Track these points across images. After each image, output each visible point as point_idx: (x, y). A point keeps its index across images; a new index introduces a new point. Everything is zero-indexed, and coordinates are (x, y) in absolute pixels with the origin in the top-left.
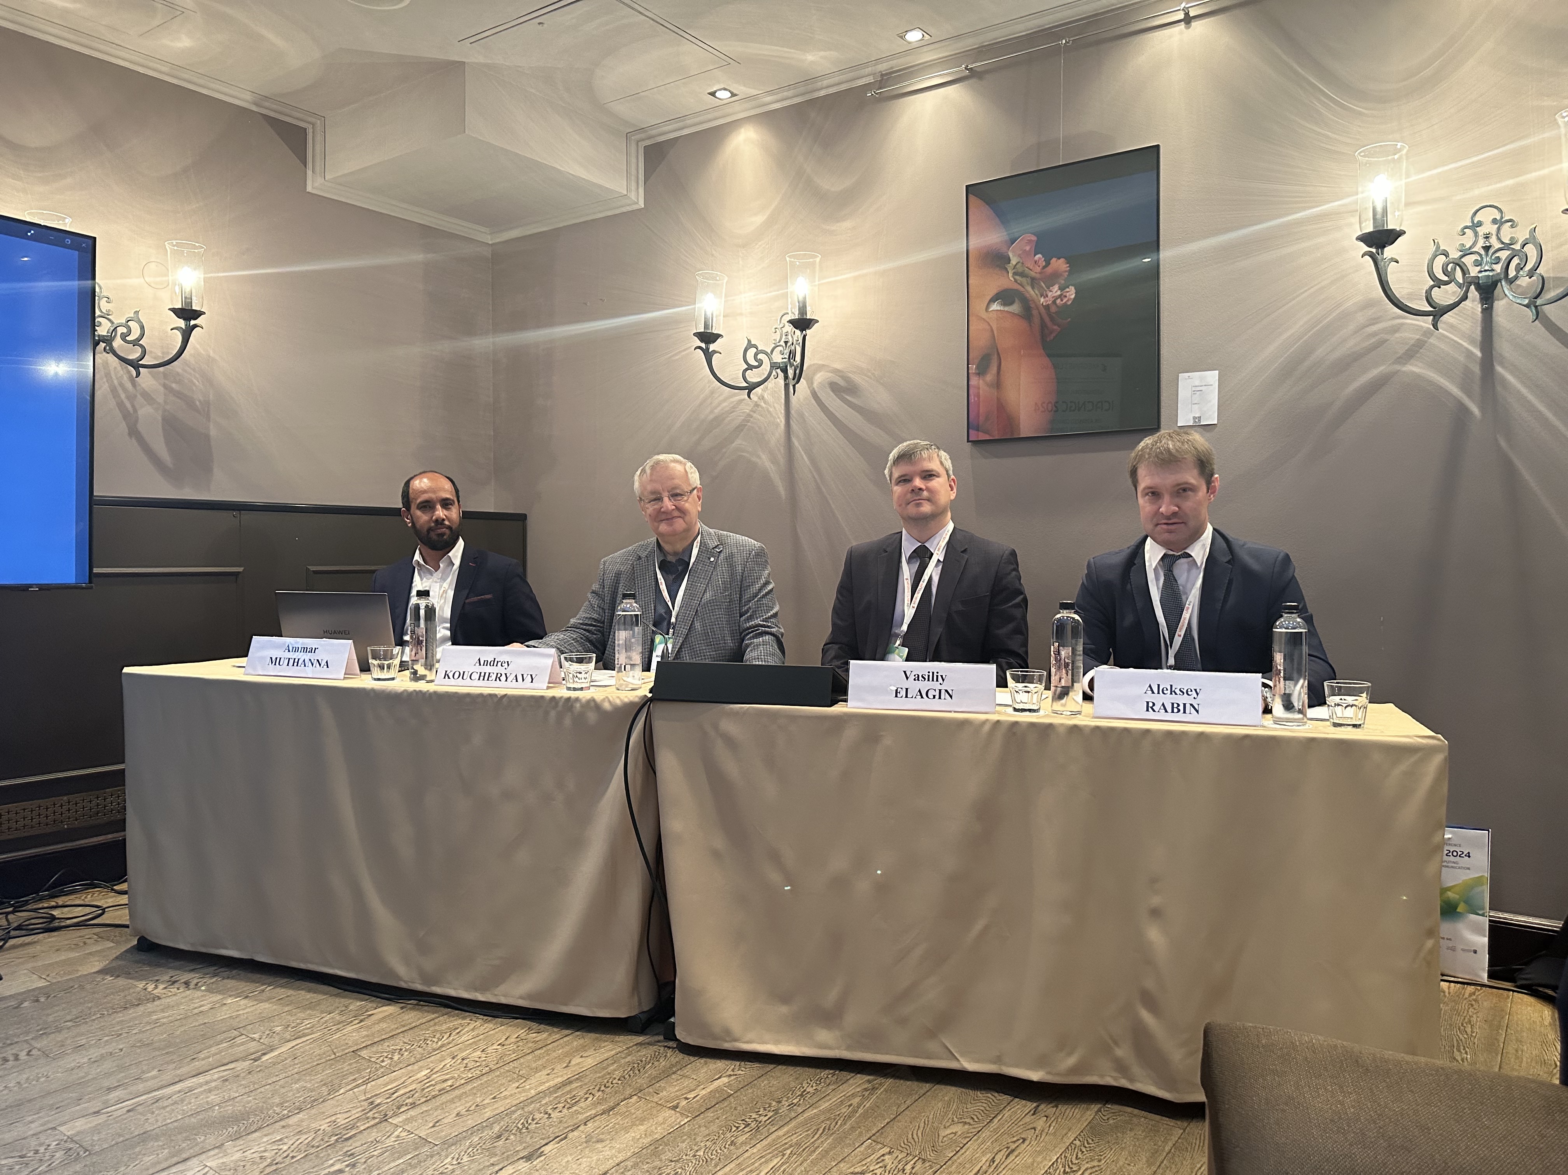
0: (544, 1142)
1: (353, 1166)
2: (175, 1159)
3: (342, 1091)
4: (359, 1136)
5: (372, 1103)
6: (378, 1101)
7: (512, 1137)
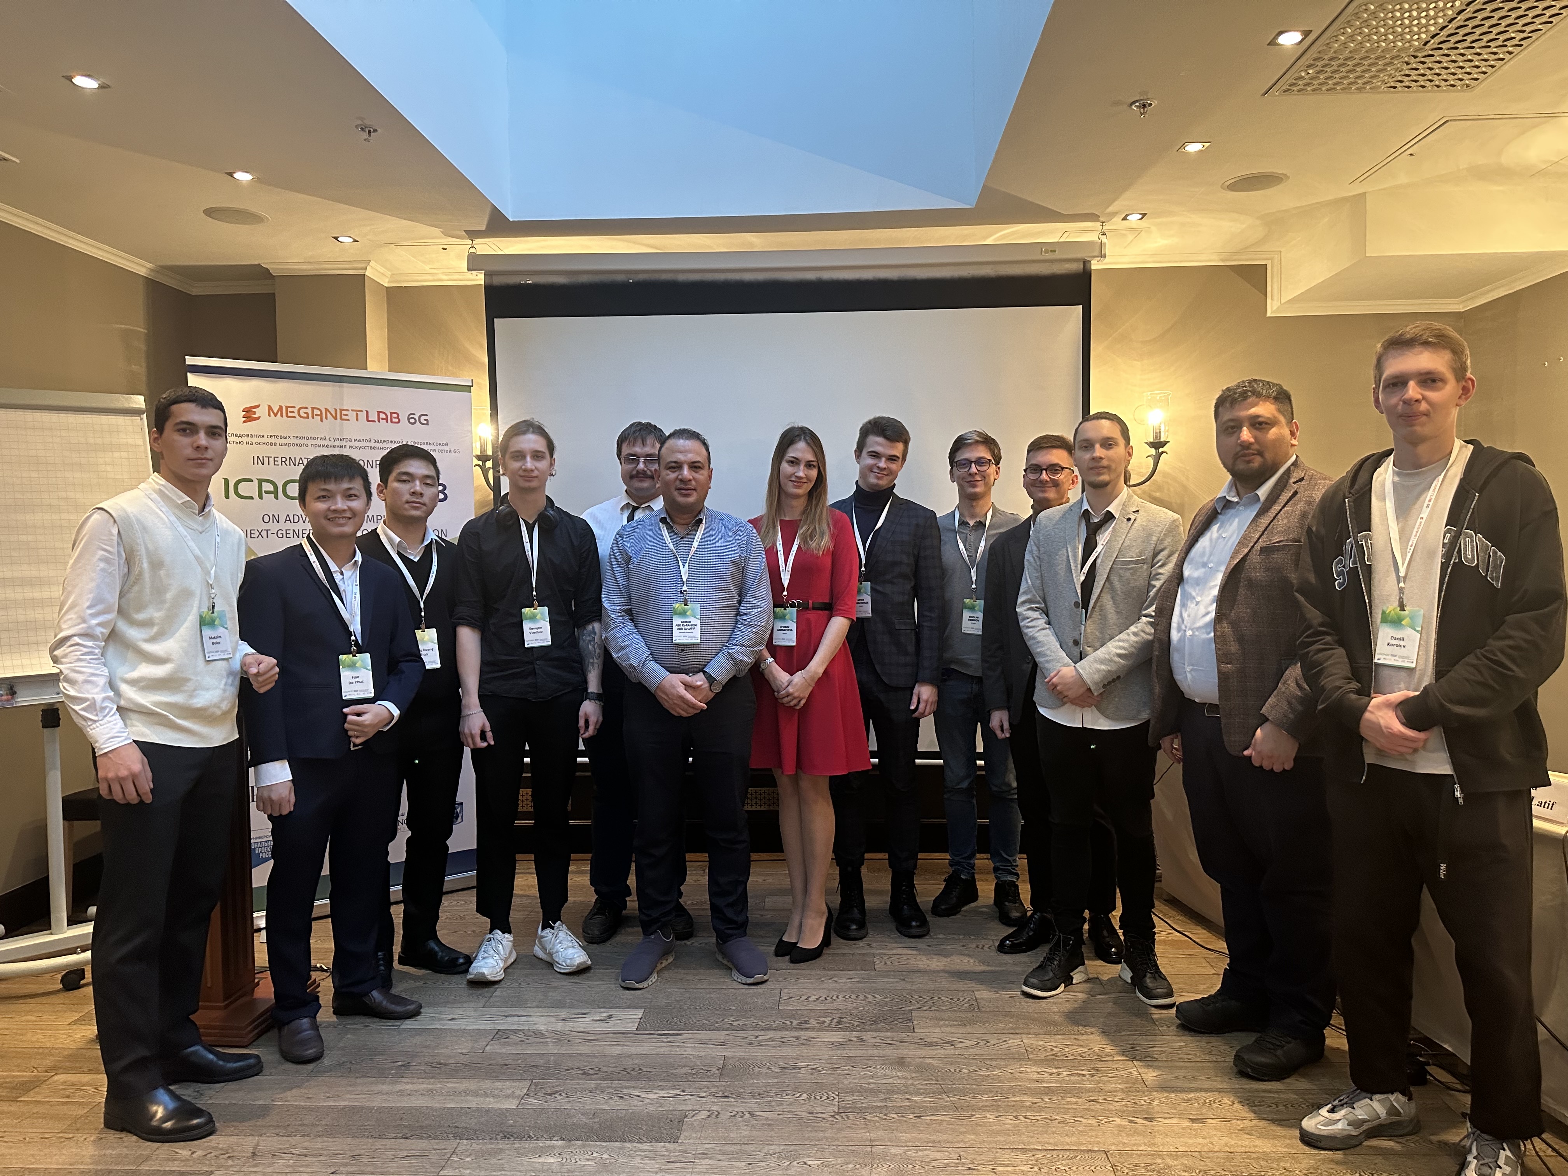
0: (1213, 1117)
1: (1093, 1076)
2: (1012, 1031)
3: (1123, 1033)
4: (1110, 1062)
5: (1132, 1048)
6: (1138, 1048)
7: (1196, 1105)
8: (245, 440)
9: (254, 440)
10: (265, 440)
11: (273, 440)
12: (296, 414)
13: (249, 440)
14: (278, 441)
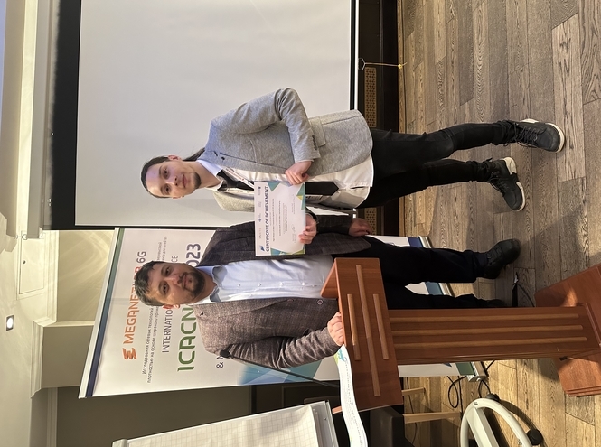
8: (149, 357)
9: (150, 351)
10: (150, 345)
11: (151, 340)
12: (132, 327)
13: (149, 355)
14: (152, 336)
